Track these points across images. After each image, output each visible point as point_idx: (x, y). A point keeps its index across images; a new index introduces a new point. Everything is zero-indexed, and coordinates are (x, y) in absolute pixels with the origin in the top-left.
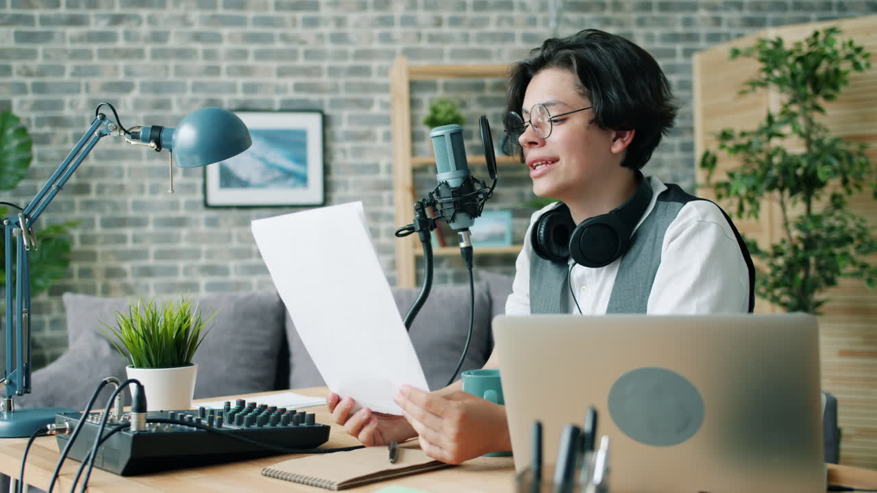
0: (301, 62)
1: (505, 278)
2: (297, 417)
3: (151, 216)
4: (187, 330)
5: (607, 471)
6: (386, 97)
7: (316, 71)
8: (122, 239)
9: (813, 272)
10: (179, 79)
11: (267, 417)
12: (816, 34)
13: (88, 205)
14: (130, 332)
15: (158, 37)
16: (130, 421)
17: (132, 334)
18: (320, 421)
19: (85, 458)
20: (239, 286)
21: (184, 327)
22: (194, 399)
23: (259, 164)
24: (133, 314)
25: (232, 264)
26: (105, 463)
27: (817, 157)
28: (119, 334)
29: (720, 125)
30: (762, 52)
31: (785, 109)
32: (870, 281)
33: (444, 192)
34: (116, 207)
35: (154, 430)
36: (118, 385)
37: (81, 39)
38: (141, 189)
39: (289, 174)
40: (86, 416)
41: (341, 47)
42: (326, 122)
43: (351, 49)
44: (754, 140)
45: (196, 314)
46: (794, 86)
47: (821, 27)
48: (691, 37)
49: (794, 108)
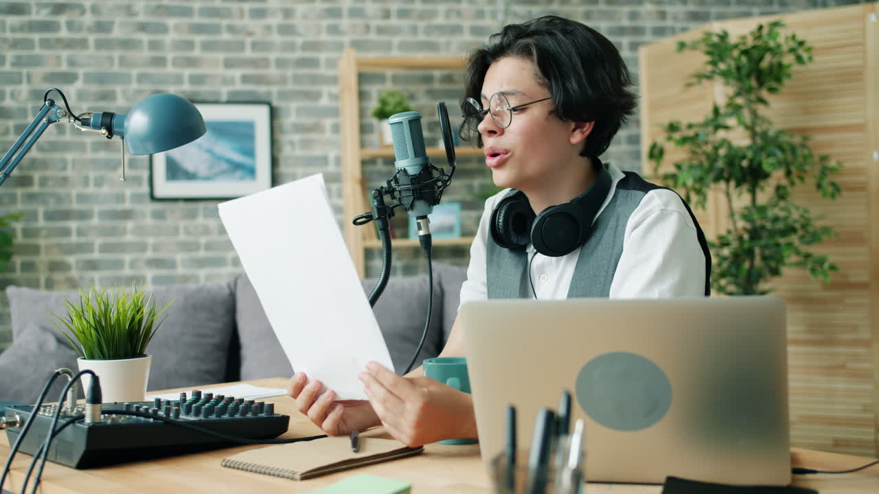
0: (248, 54)
1: (456, 269)
2: (256, 407)
3: (96, 209)
4: (140, 321)
5: (583, 455)
6: (334, 89)
7: (265, 63)
8: (66, 232)
9: (758, 262)
10: (124, 70)
11: (225, 407)
12: (761, 28)
13: (31, 197)
14: (81, 323)
15: (101, 27)
16: (84, 412)
17: (84, 325)
18: (279, 411)
19: (38, 450)
20: (186, 279)
21: (138, 317)
22: (148, 391)
23: (206, 156)
24: (85, 305)
25: (179, 257)
26: (58, 457)
27: (762, 149)
28: (71, 325)
29: (666, 118)
30: (708, 45)
31: (730, 102)
32: (813, 270)
33: (402, 179)
34: (59, 199)
35: (109, 422)
36: (71, 376)
37: (21, 28)
38: (86, 181)
39: (236, 166)
40: (38, 409)
41: (289, 39)
42: (274, 114)
43: (299, 40)
44: (701, 131)
45: (150, 306)
46: (739, 79)
47: (765, 21)
48: (637, 31)
49: (740, 101)
